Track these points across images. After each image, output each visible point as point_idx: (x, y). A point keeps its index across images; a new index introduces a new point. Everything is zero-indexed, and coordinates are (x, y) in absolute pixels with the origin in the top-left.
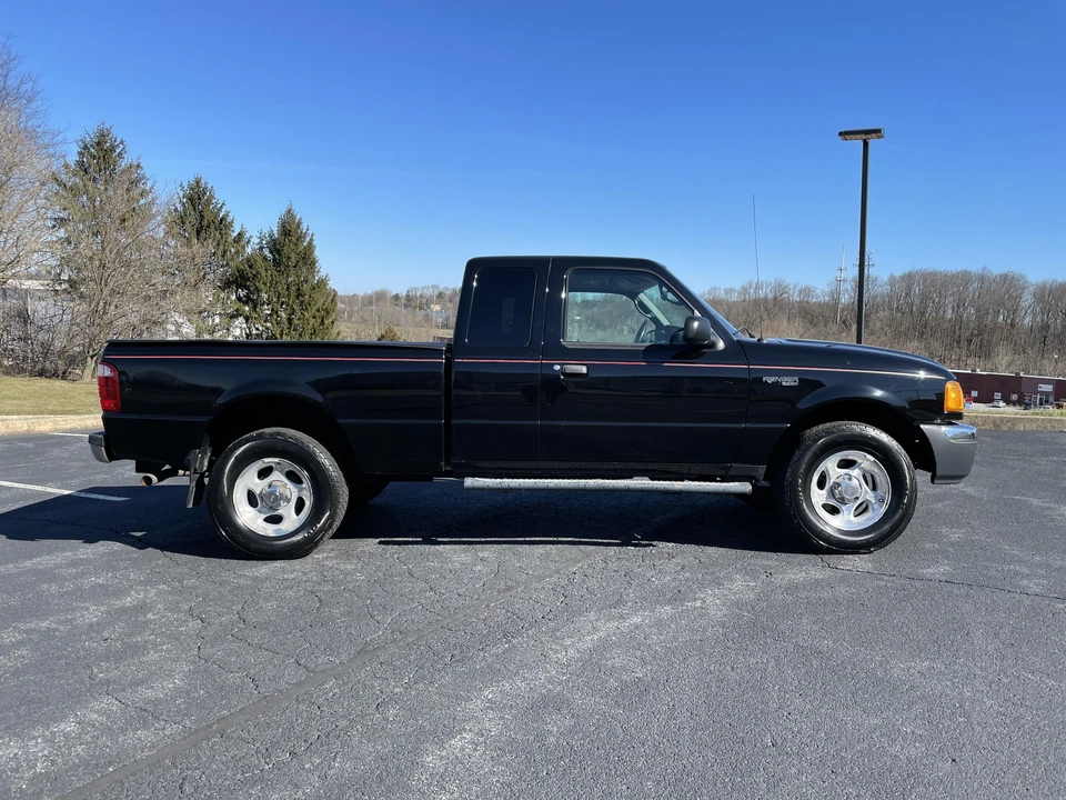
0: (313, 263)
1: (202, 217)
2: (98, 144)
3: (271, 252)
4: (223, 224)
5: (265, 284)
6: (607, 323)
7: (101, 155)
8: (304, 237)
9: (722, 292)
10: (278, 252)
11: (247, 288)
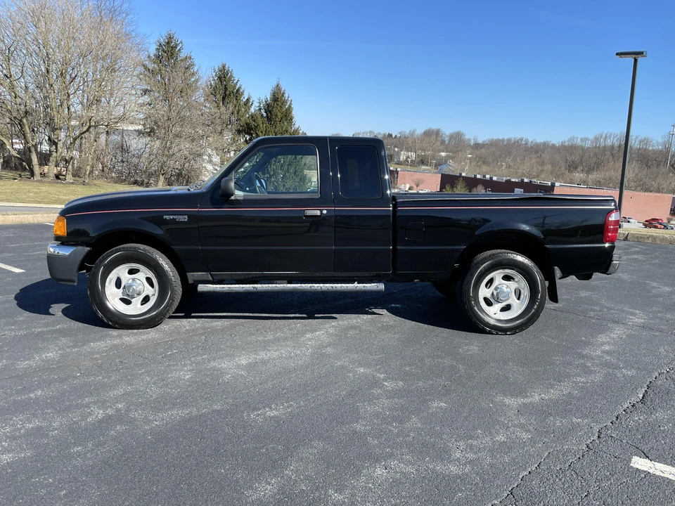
0: (291, 119)
1: (226, 89)
2: (168, 43)
3: (266, 112)
4: (238, 94)
5: (262, 132)
6: (491, 160)
7: (168, 51)
8: (286, 102)
9: (579, 140)
10: (270, 112)
11: (251, 134)
